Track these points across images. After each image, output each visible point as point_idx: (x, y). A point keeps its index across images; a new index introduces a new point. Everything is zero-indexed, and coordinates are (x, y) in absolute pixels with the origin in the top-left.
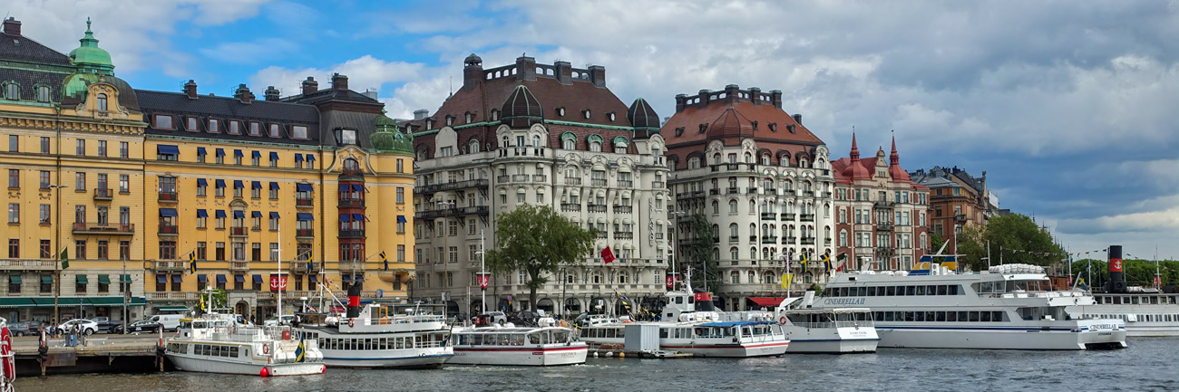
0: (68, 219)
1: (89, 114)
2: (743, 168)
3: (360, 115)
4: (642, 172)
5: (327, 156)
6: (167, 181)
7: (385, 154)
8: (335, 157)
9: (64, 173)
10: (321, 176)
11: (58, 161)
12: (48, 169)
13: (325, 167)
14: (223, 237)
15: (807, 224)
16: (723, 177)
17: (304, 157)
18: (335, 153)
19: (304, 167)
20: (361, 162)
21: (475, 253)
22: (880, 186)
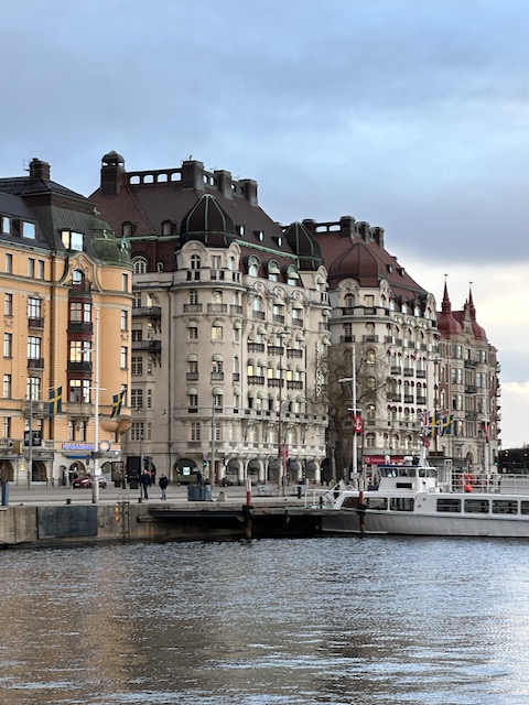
2: (381, 313)
4: (312, 309)
5: (59, 265)
8: (66, 267)
10: (52, 290)
13: (58, 277)
15: (422, 381)
16: (359, 320)
17: (36, 262)
18: (67, 261)
19: (38, 276)
20: (89, 276)
21: (140, 399)
22: (468, 342)
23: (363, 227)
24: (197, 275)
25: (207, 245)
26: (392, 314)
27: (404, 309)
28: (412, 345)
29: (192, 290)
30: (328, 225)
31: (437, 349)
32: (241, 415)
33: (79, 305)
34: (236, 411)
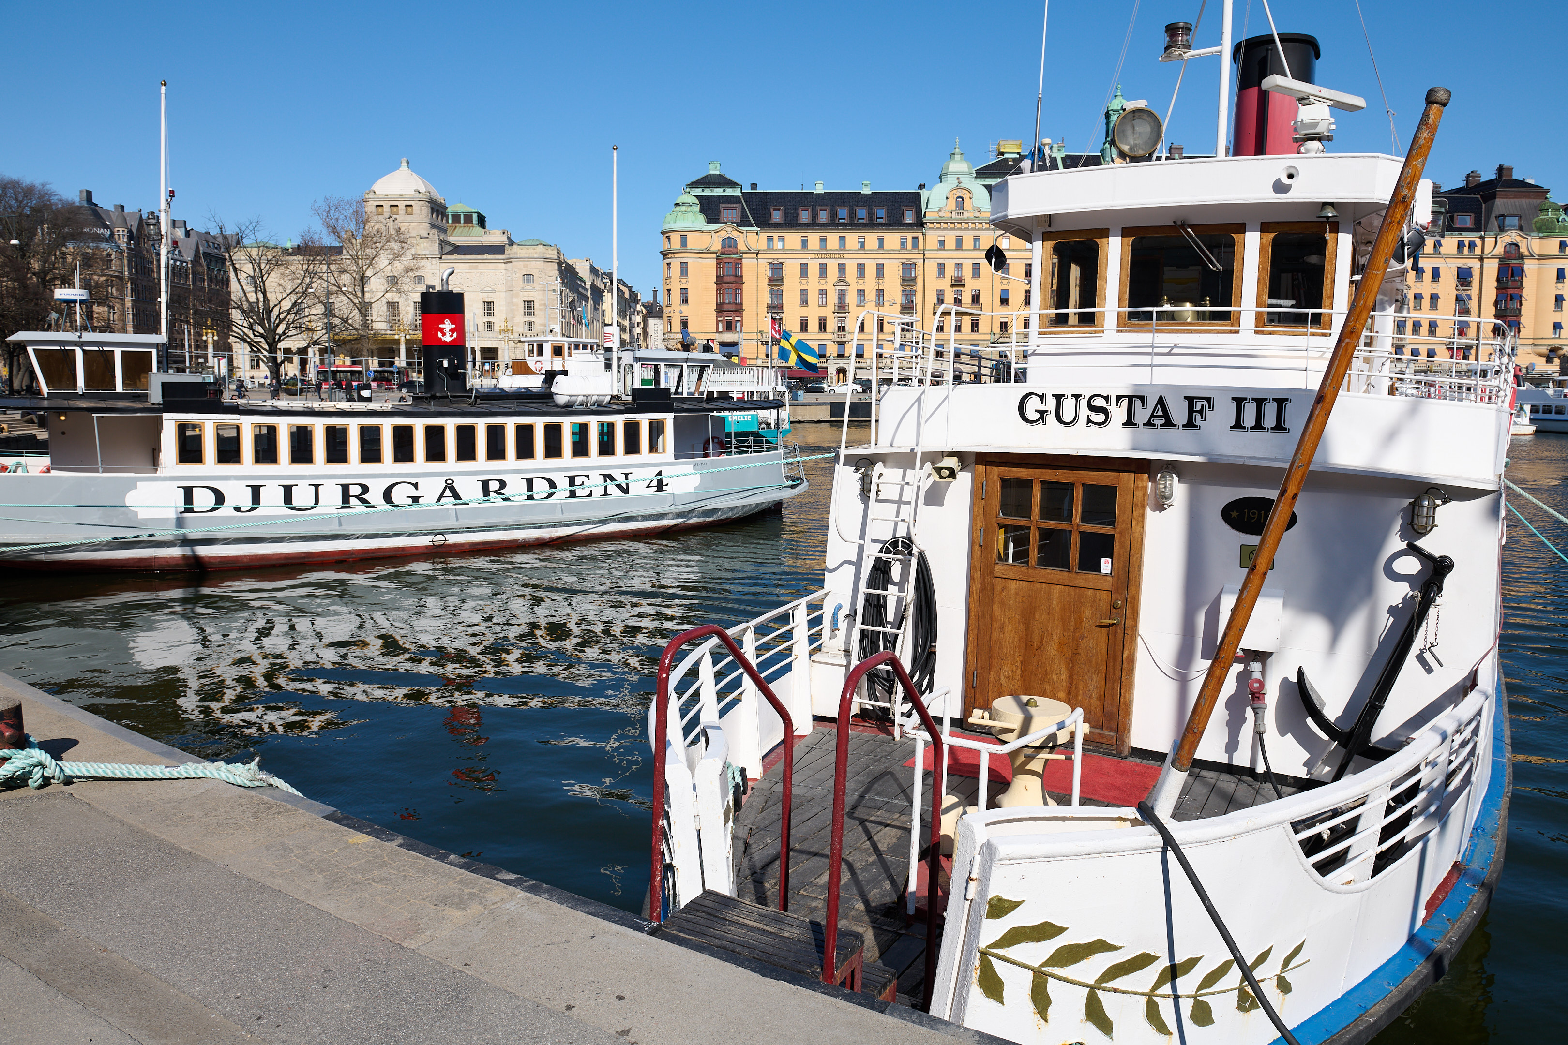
3: (1523, 201)
5: (1489, 241)
7: (1547, 237)
8: (1496, 242)
13: (1486, 252)
18: (1496, 238)
19: (1466, 252)
20: (1521, 245)
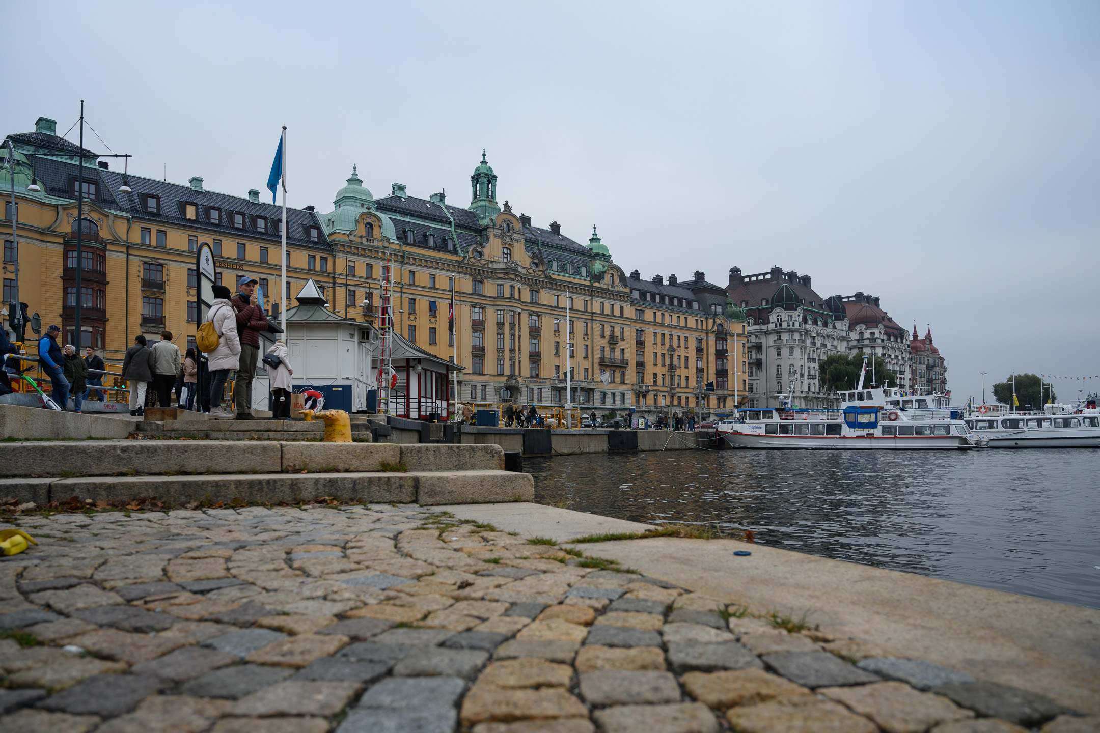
0: (597, 355)
1: (605, 287)
5: (710, 322)
6: (639, 332)
7: (736, 322)
8: (713, 323)
9: (595, 324)
10: (707, 334)
11: (592, 316)
12: (587, 321)
13: (710, 328)
14: (664, 370)
15: (902, 376)
16: (867, 346)
17: (699, 321)
18: (714, 319)
19: (699, 328)
20: (725, 326)
21: (752, 388)
22: (928, 356)
23: (869, 297)
24: (780, 325)
25: (785, 309)
26: (885, 342)
27: (892, 338)
28: (896, 357)
29: (777, 333)
30: (848, 298)
31: (911, 359)
32: (805, 394)
33: (721, 342)
34: (802, 392)
